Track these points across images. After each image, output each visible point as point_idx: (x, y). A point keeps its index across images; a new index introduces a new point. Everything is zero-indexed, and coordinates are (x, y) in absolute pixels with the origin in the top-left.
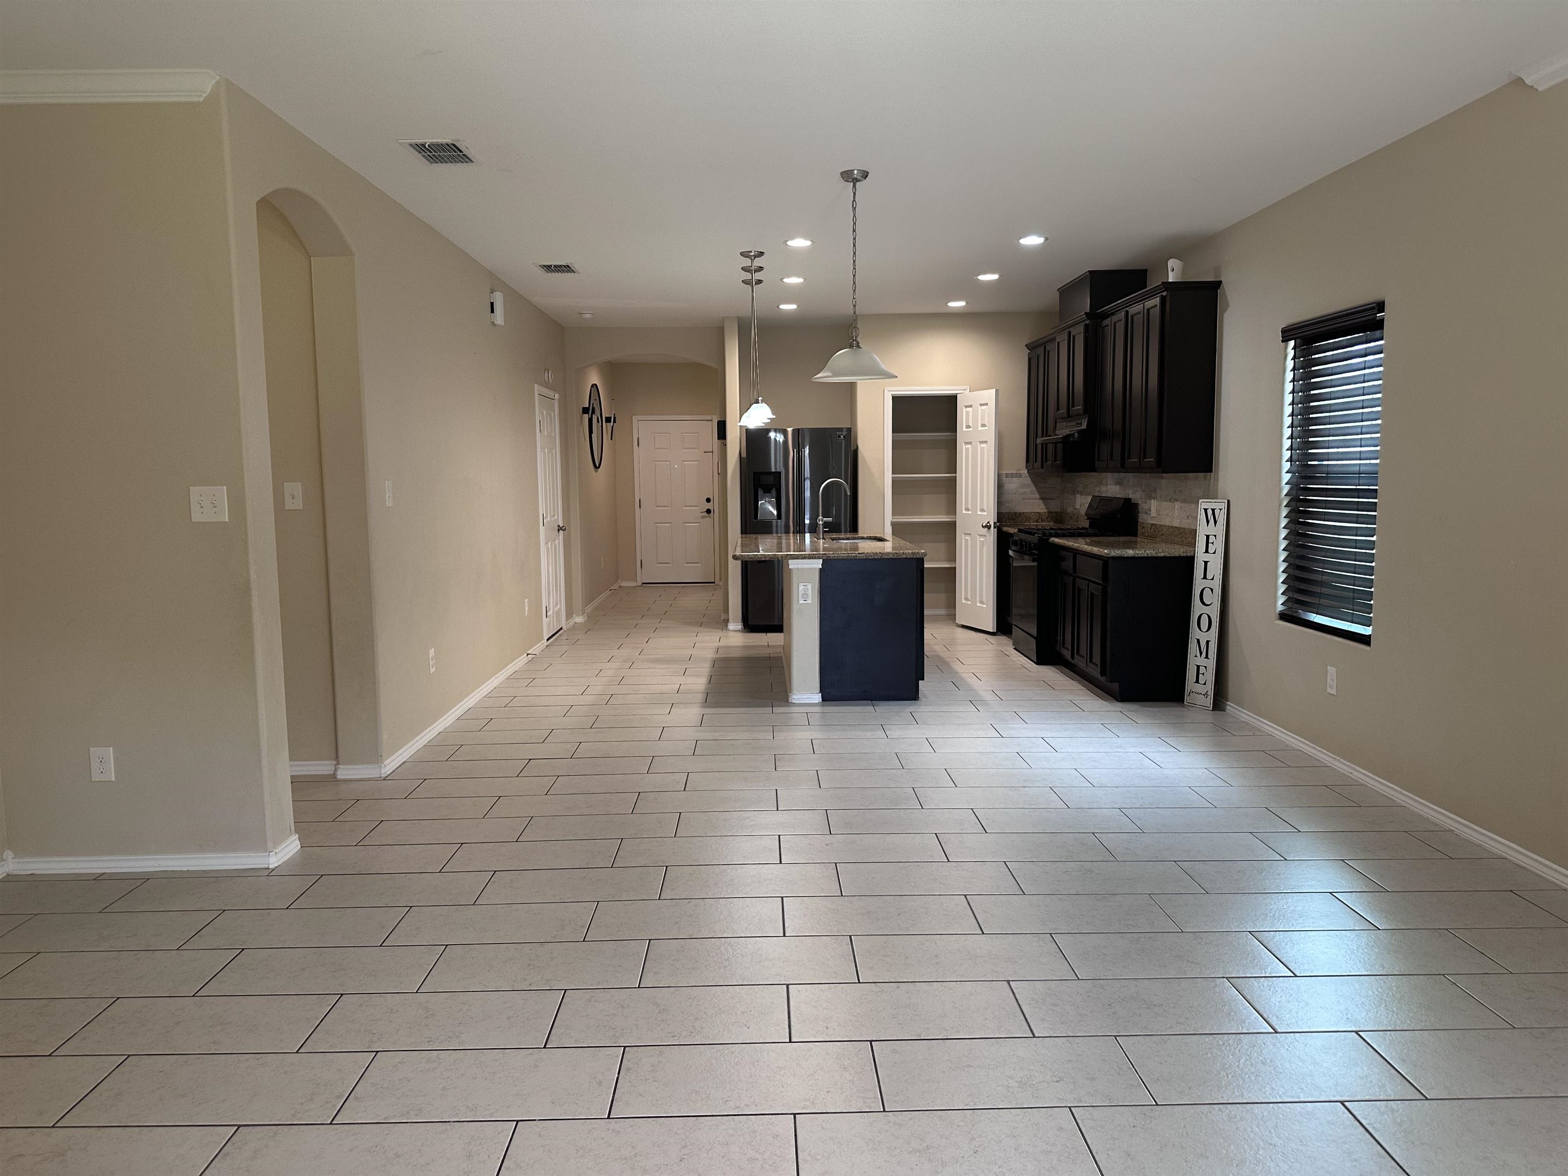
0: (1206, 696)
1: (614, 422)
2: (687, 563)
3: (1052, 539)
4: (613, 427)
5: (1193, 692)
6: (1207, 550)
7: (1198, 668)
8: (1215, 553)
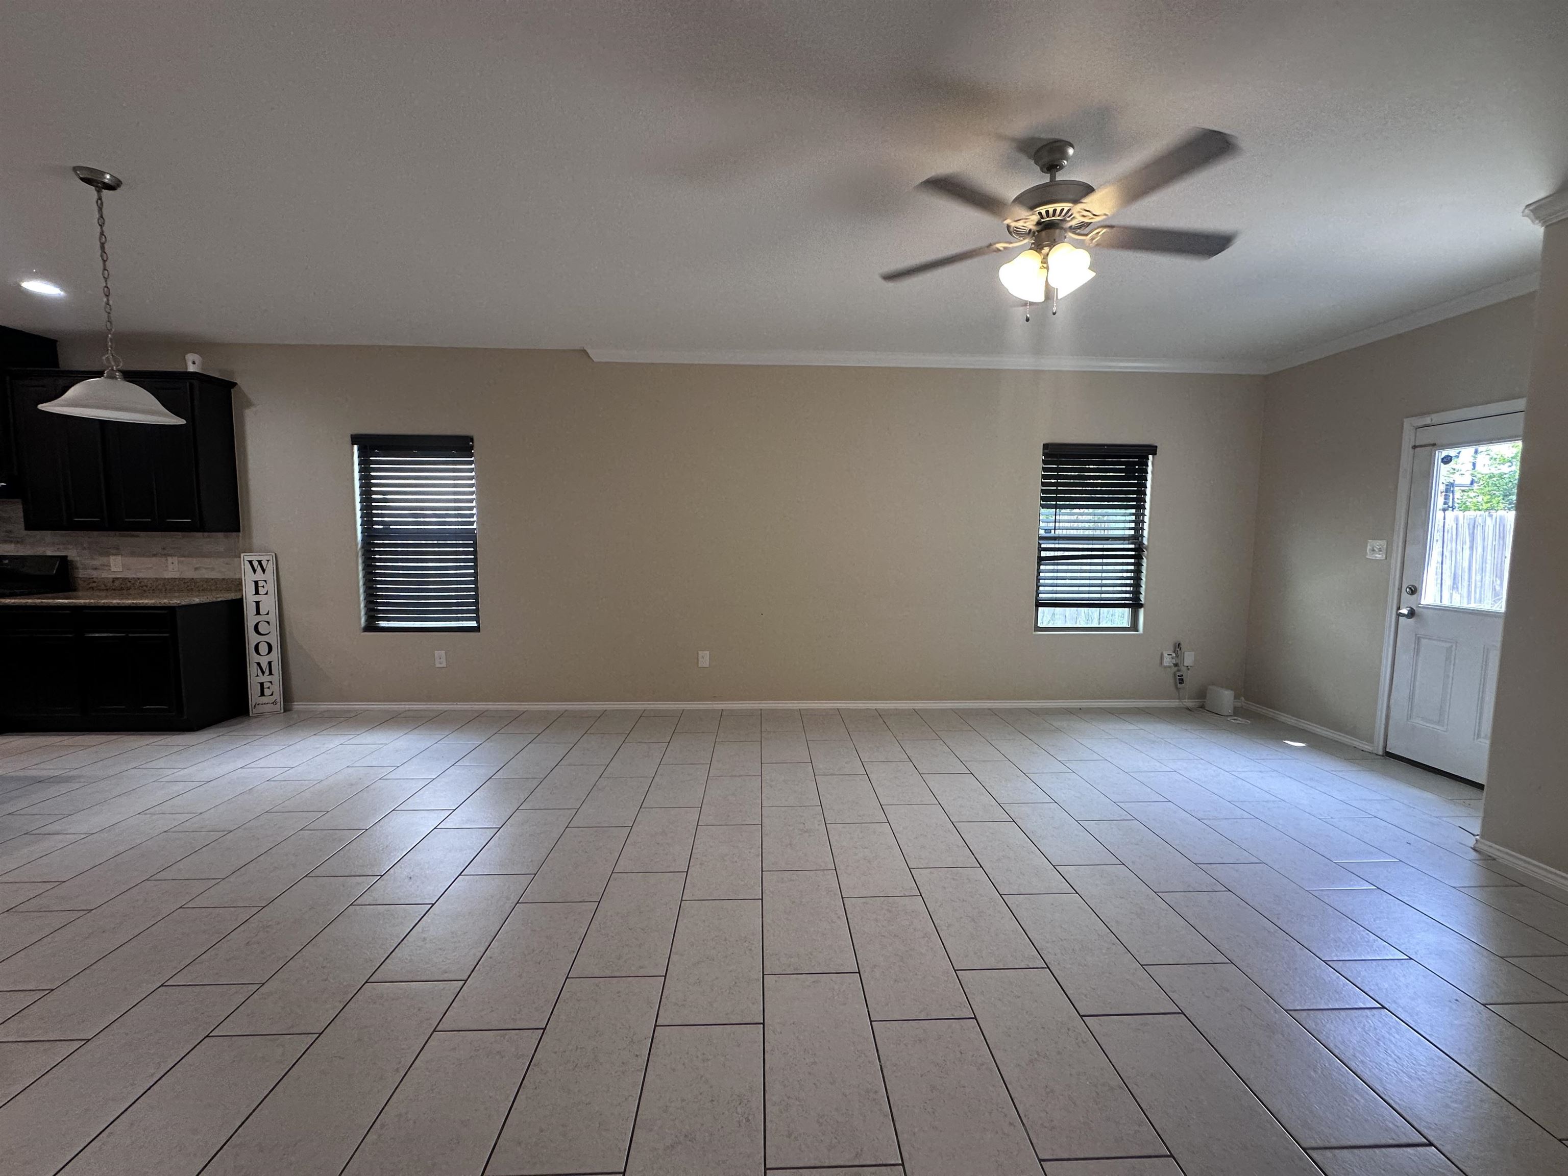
0: (275, 703)
5: (258, 704)
6: (257, 593)
7: (262, 684)
8: (266, 594)
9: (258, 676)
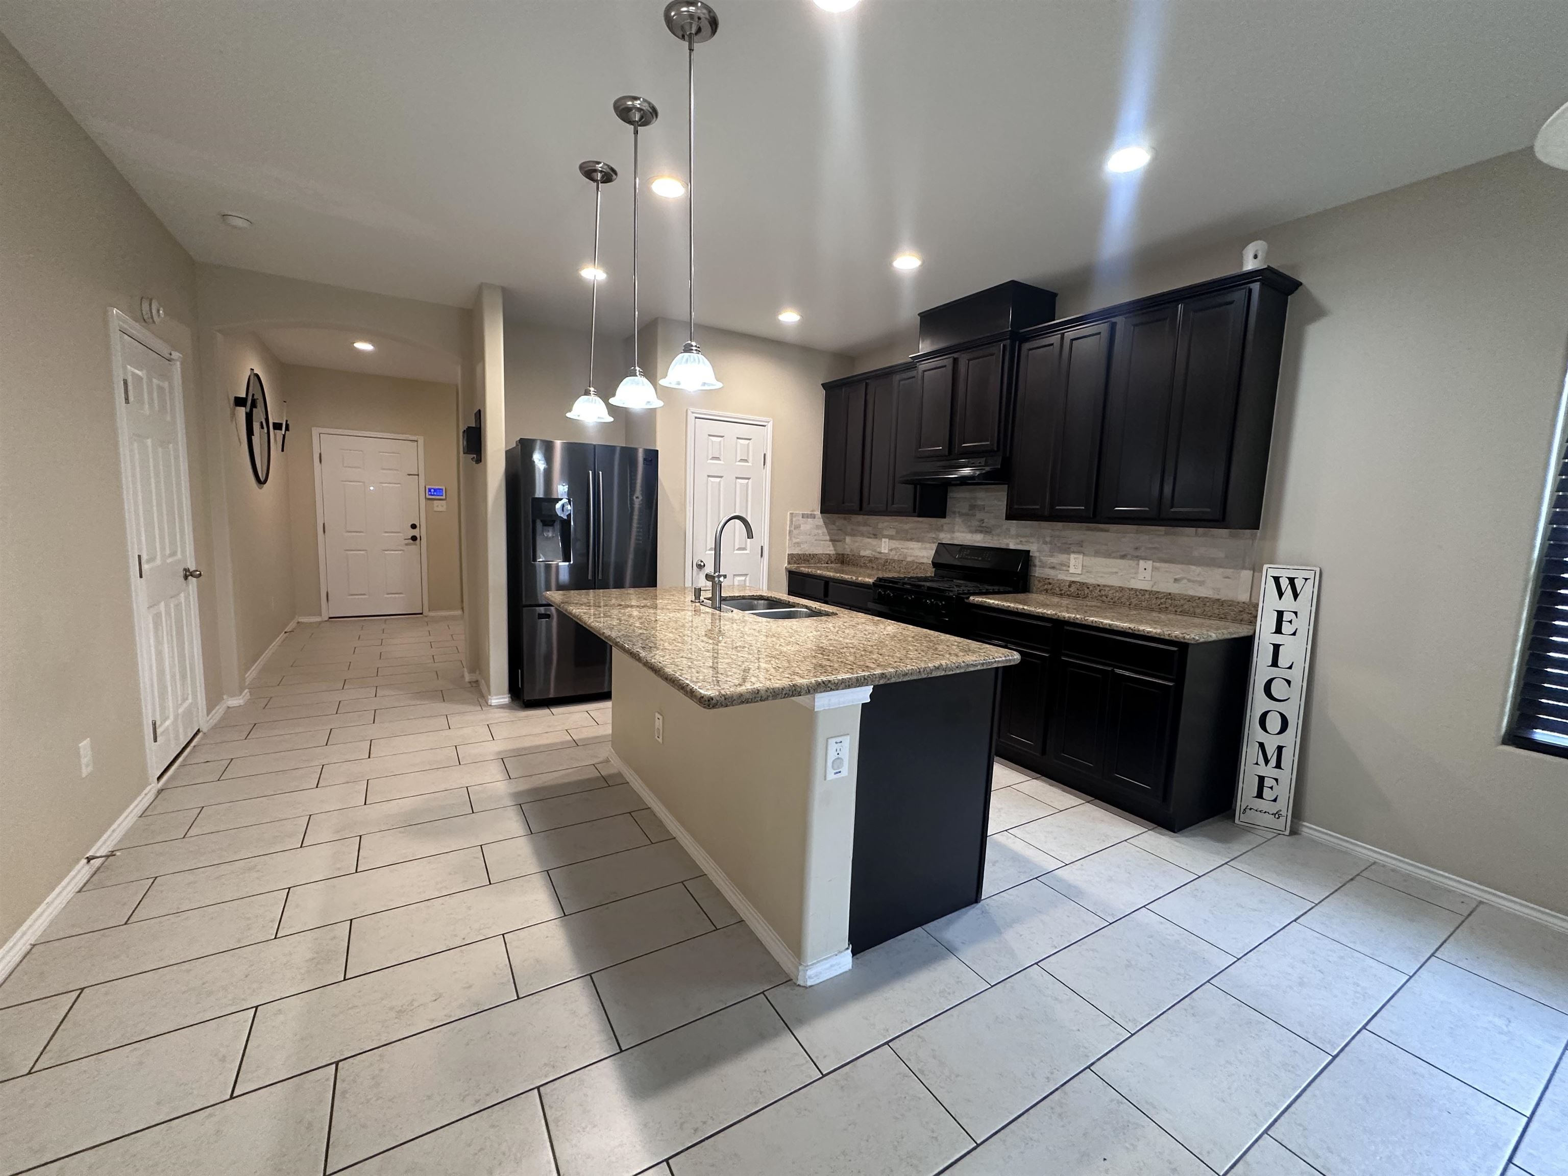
0: (1277, 816)
1: (287, 429)
2: (388, 594)
3: (971, 598)
4: (284, 436)
5: (1251, 809)
6: (1278, 631)
7: (1261, 779)
8: (1294, 634)
9: (1257, 764)
